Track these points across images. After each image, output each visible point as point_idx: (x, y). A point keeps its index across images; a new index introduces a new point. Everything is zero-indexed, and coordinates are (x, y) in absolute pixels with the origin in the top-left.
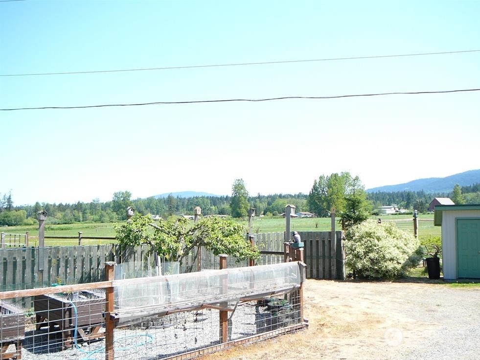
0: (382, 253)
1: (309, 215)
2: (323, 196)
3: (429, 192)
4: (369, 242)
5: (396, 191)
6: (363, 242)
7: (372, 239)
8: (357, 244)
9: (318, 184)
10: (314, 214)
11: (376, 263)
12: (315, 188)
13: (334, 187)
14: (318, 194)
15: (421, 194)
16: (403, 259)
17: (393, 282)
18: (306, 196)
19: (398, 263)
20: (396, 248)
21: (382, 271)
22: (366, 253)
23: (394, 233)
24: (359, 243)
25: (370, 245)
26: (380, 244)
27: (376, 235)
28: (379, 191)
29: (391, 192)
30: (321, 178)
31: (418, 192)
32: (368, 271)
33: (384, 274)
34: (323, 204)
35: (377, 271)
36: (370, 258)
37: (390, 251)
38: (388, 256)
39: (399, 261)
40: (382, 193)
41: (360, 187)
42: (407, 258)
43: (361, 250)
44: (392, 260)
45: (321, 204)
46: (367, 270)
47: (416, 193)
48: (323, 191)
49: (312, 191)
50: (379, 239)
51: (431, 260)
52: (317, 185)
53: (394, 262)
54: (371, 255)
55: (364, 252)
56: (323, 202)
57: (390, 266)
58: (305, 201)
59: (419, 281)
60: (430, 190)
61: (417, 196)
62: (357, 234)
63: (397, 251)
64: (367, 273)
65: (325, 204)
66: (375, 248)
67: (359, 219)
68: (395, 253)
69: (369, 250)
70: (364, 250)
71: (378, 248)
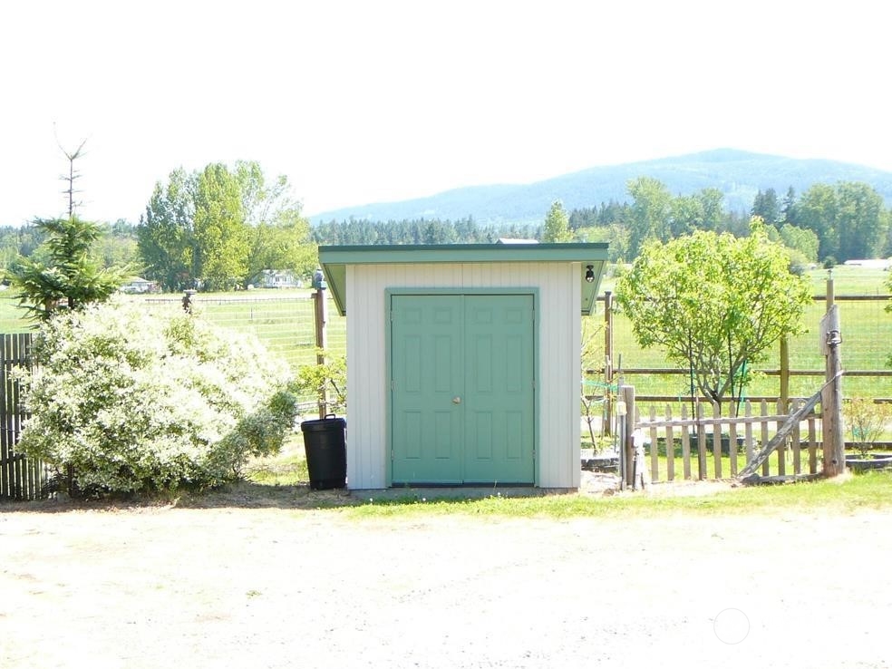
0: (140, 408)
1: (140, 284)
2: (181, 229)
3: (489, 223)
4: (100, 372)
5: (398, 219)
6: (80, 373)
7: (111, 362)
8: (60, 378)
9: (165, 193)
10: (156, 282)
11: (121, 443)
12: (157, 207)
13: (213, 205)
14: (164, 222)
15: (466, 227)
16: (217, 427)
17: (179, 506)
18: (130, 230)
19: (197, 441)
20: (197, 389)
21: (140, 469)
22: (88, 411)
23: (200, 340)
24: (67, 376)
25: (106, 381)
26: (140, 376)
27: (128, 347)
28: (351, 218)
29: (386, 223)
30: (174, 175)
31: (457, 224)
32: (94, 470)
33: (148, 481)
34: (179, 253)
35: (124, 471)
36: (101, 427)
37: (169, 402)
38: (160, 418)
39: (201, 435)
40: (361, 223)
41: (289, 205)
42: (235, 423)
43: (69, 399)
44: (175, 430)
45: (173, 251)
46: (91, 467)
47: (453, 224)
48: (180, 213)
49: (149, 214)
50: (134, 362)
51: (317, 428)
52: (164, 197)
53: (181, 439)
54: (105, 417)
55: (81, 406)
56: (180, 246)
57: (165, 451)
58: (132, 245)
59: (264, 501)
60: (492, 219)
61: (455, 235)
62: (67, 345)
63: (198, 401)
64: (90, 478)
65: (186, 252)
66: (120, 392)
67: (82, 294)
68: (190, 407)
69: (102, 398)
70: (83, 400)
71: (130, 390)
